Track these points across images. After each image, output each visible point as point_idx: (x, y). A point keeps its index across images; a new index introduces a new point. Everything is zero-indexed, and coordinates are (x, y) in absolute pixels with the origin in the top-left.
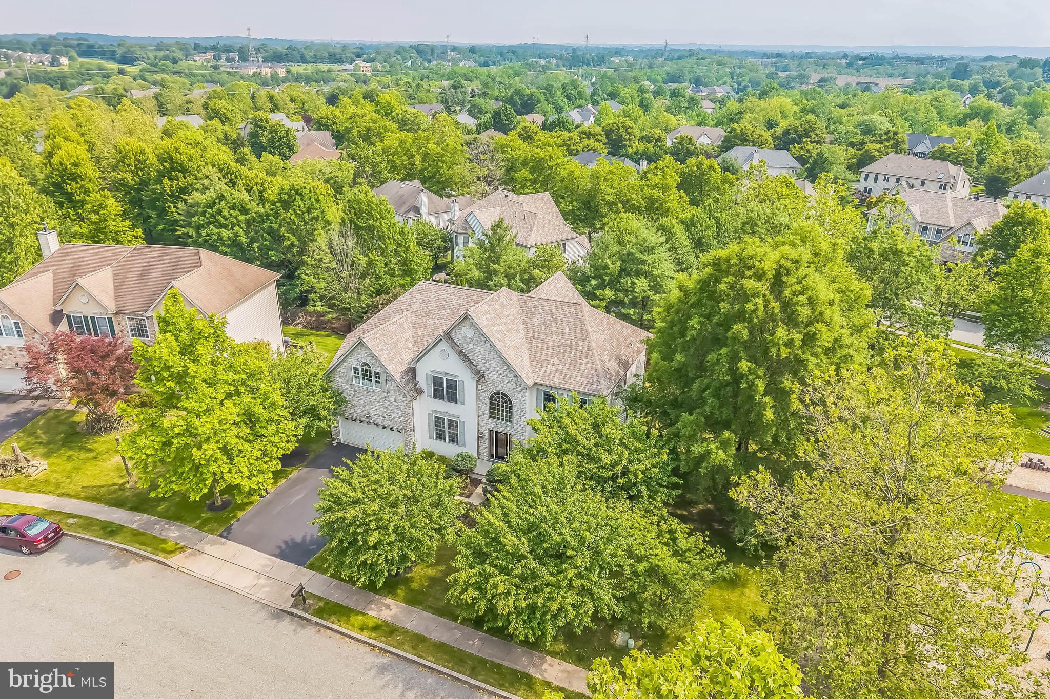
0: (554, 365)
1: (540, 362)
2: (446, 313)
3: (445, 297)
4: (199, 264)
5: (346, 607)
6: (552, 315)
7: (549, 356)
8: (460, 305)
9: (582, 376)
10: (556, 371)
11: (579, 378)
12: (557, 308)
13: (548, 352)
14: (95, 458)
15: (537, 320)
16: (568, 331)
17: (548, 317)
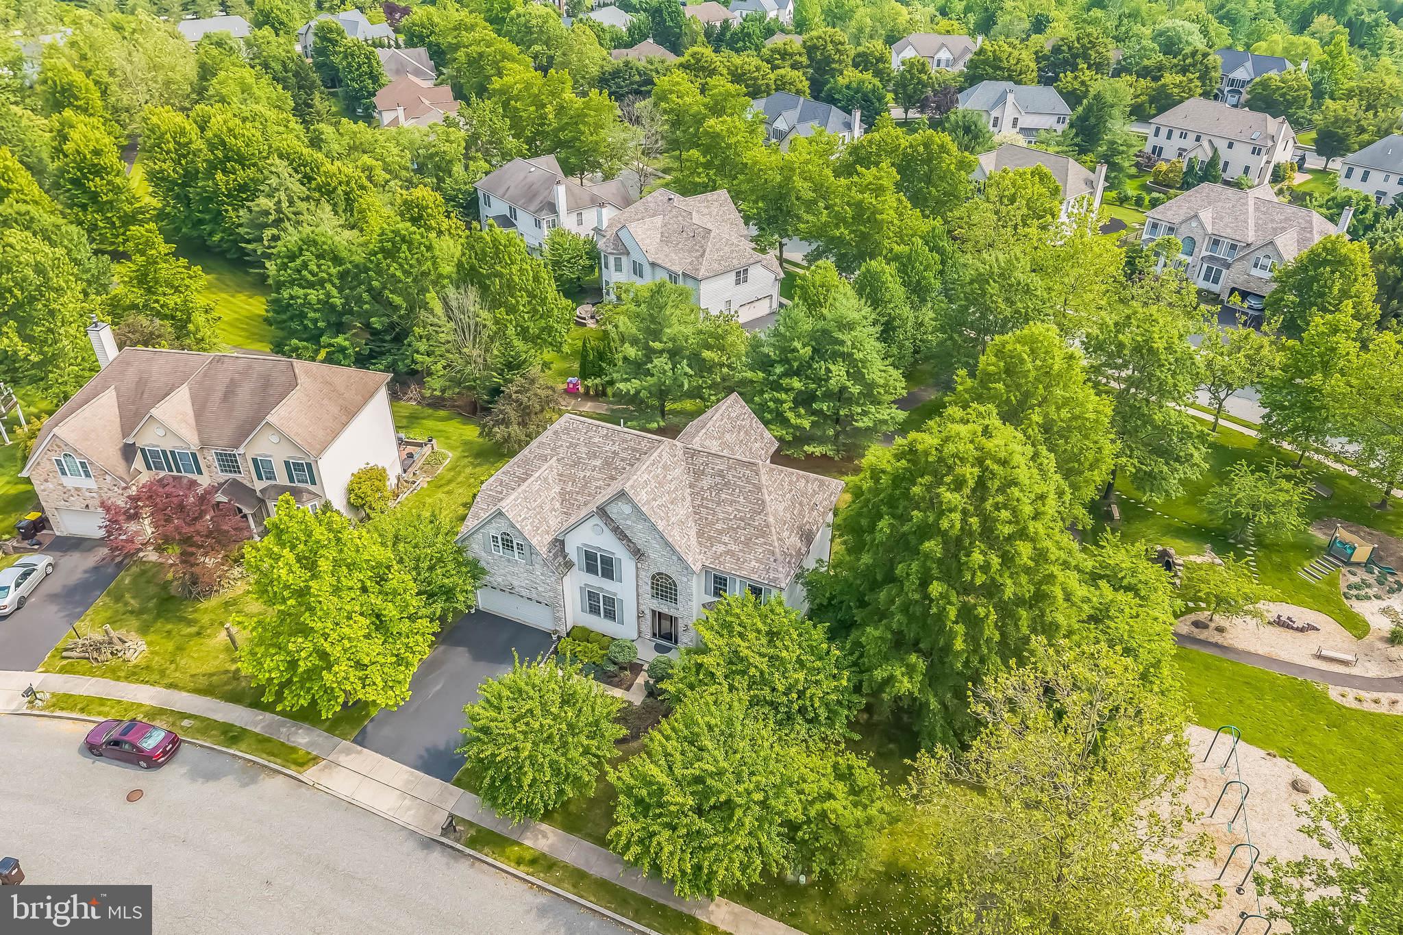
0: (725, 544)
1: (710, 538)
2: (598, 463)
3: (596, 440)
4: (293, 383)
5: (499, 835)
6: (723, 477)
7: (720, 532)
8: (614, 452)
9: (758, 561)
10: (727, 552)
11: (753, 563)
12: (730, 468)
13: (719, 526)
14: (198, 634)
15: (706, 482)
16: (741, 499)
17: (718, 479)
